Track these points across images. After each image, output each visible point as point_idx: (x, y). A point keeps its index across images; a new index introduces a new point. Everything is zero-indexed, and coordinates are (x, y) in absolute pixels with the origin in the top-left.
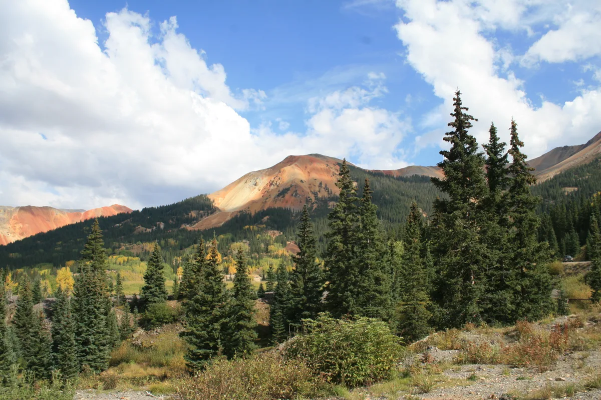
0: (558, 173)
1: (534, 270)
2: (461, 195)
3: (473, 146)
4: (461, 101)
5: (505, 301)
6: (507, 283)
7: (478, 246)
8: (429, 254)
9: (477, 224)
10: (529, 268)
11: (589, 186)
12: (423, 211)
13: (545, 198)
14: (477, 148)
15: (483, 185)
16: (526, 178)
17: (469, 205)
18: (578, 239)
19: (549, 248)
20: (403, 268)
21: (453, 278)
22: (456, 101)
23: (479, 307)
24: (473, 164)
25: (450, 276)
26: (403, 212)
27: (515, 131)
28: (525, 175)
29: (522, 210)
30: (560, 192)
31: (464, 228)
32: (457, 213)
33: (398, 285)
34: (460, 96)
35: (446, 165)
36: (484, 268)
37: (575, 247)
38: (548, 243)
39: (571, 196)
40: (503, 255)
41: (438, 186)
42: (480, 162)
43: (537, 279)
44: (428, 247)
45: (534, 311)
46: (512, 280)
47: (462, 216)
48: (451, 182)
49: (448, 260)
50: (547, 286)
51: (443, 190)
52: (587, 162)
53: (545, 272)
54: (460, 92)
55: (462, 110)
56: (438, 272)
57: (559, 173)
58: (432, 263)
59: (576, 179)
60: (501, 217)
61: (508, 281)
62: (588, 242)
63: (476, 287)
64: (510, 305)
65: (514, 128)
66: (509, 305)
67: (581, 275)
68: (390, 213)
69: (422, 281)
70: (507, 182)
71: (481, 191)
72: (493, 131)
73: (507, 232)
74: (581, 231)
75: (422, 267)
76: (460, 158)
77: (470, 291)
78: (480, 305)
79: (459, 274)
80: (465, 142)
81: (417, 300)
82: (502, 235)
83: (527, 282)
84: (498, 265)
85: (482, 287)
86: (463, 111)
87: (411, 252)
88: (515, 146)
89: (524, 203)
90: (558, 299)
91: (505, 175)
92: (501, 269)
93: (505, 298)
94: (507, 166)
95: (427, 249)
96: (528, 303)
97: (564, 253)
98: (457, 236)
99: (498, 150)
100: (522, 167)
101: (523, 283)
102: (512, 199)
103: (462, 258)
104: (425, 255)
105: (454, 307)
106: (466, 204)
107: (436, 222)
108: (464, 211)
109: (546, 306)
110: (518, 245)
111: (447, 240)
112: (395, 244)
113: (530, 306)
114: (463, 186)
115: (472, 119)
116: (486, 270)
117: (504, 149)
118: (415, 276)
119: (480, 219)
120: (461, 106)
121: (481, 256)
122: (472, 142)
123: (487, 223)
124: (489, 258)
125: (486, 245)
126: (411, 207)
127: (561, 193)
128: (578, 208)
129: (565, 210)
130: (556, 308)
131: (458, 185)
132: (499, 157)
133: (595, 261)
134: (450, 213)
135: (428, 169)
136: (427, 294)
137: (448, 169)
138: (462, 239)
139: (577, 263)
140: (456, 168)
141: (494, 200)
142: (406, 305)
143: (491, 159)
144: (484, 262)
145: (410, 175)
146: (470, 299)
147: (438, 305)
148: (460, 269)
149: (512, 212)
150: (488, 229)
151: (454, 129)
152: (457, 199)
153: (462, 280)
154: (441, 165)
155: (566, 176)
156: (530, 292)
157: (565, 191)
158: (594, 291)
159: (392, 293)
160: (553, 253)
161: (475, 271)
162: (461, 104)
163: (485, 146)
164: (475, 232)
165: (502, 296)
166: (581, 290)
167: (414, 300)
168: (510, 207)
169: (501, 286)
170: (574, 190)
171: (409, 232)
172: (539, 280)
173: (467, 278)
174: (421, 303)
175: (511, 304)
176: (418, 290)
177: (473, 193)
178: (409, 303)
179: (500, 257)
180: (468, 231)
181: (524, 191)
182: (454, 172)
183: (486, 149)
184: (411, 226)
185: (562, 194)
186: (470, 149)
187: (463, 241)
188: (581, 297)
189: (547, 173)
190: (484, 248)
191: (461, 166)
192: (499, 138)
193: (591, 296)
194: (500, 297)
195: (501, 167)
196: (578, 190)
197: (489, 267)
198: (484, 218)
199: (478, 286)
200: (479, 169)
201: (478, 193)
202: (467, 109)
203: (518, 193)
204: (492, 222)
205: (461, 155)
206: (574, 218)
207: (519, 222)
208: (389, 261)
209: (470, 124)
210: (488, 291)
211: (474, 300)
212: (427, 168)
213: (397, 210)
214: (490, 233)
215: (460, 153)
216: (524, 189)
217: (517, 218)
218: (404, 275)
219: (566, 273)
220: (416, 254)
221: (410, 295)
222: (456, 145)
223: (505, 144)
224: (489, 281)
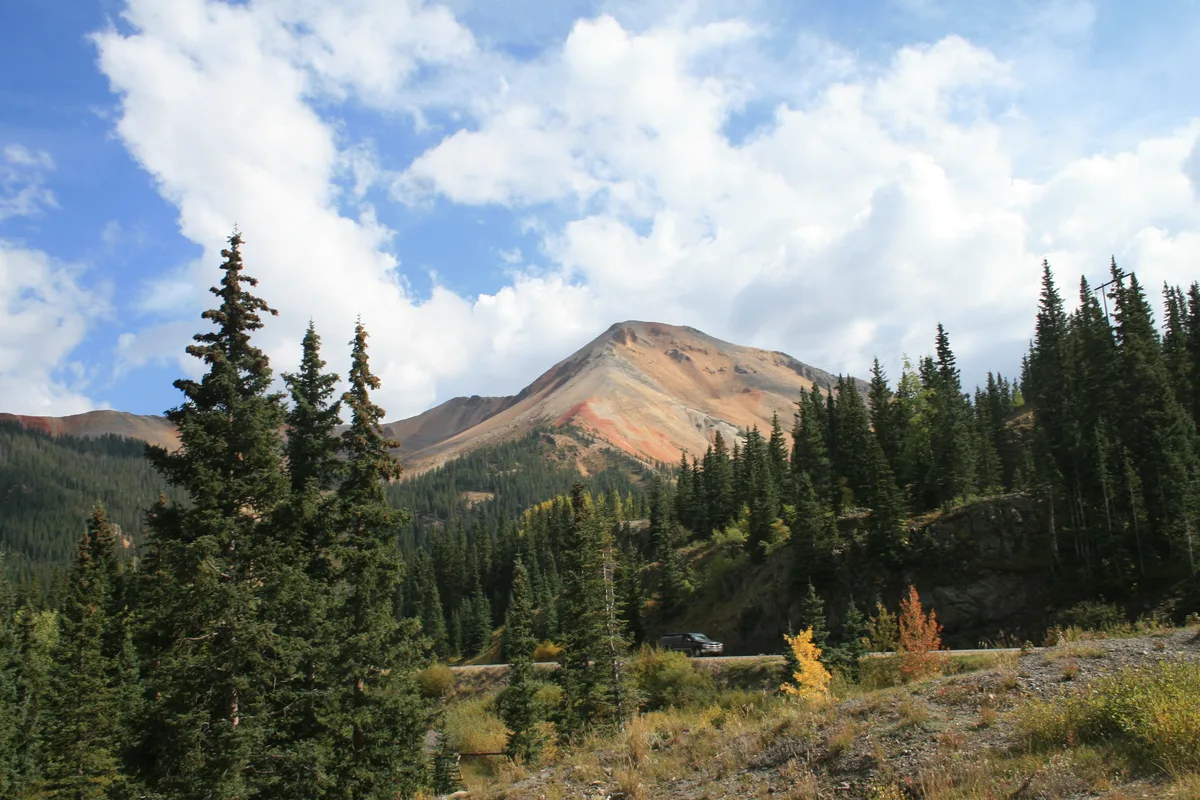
0: (455, 458)
1: (383, 687)
2: (220, 497)
3: (260, 375)
4: (239, 259)
5: (312, 765)
6: (321, 720)
7: (254, 628)
8: (129, 648)
9: (255, 570)
10: (373, 682)
11: (518, 492)
12: (124, 533)
13: (423, 512)
14: (269, 381)
15: (277, 474)
16: (380, 463)
17: (236, 521)
18: (488, 612)
19: (419, 634)
20: (52, 684)
21: (186, 710)
22: (227, 259)
23: (249, 785)
24: (257, 420)
25: (177, 705)
26: (68, 531)
27: (361, 348)
28: (377, 457)
29: (364, 540)
30: (456, 500)
31: (222, 579)
32: (206, 540)
33: (34, 732)
34: (240, 248)
35: (188, 416)
36: (266, 685)
37: (482, 632)
38: (418, 622)
39: (479, 512)
40: (315, 650)
41: (162, 470)
42: (273, 416)
43: (391, 710)
44: (128, 628)
45: (381, 787)
46: (333, 712)
47: (217, 550)
48: (197, 460)
49: (175, 663)
50: (413, 724)
51: (176, 481)
52: (517, 437)
53: (410, 692)
54: (242, 239)
55: (241, 284)
56: (150, 695)
57: (458, 456)
58: (135, 671)
59: (492, 472)
60: (314, 557)
61: (322, 716)
62: (507, 620)
63: (242, 731)
64: (324, 776)
65: (359, 340)
66: (322, 776)
67: (491, 696)
68: (30, 534)
69: (102, 718)
70: (335, 471)
71: (271, 488)
72: (310, 343)
73: (327, 592)
74: (496, 593)
75: (108, 681)
76: (226, 403)
77: (229, 744)
78: (252, 779)
79: (201, 700)
80: (240, 364)
81: (86, 772)
82: (314, 600)
83: (366, 716)
84: (301, 675)
85: (259, 733)
86: (244, 287)
87: (77, 642)
88: (358, 384)
89: (372, 524)
90: (436, 754)
91: (331, 453)
92: (307, 684)
93: (314, 759)
94: (336, 432)
95: (124, 633)
96: (367, 768)
97: (457, 644)
98: (203, 600)
99: (320, 390)
100: (372, 438)
101: (358, 720)
102: (342, 513)
103: (213, 658)
104: (116, 652)
105: (184, 788)
106: (230, 521)
107: (151, 563)
108: (224, 536)
109: (407, 774)
110: (352, 626)
111: (176, 609)
112: (36, 619)
113: (371, 775)
114: (225, 475)
115: (264, 308)
116: (269, 689)
117: (332, 390)
118: (88, 708)
119: (263, 560)
120: (240, 273)
121: (261, 652)
122: (259, 366)
123: (281, 570)
124: (279, 659)
125: (274, 625)
126: (89, 521)
127: (460, 504)
128: (491, 542)
129: (464, 545)
130: (430, 778)
131: (215, 470)
132: (321, 409)
133: (517, 663)
134: (190, 541)
135: (145, 421)
136: (114, 754)
137: (191, 427)
138: (215, 607)
139: (482, 668)
140: (212, 428)
141: (301, 513)
142: (55, 787)
143: (300, 411)
144: (266, 668)
145: (95, 433)
146: (225, 764)
147: (142, 784)
148: (204, 687)
149: (341, 544)
150: (282, 584)
151: (217, 328)
152: (208, 507)
153: (209, 716)
154: (174, 417)
155: (471, 466)
156: (373, 741)
157: (467, 501)
158: (513, 733)
159: (15, 757)
160: (428, 646)
161: (244, 691)
162: (240, 267)
163: (289, 379)
164: (248, 593)
165: (305, 754)
166: (488, 730)
167: (77, 773)
168: (338, 531)
169: (307, 728)
170: (486, 499)
171: (77, 586)
172: (395, 711)
173: (221, 710)
174: (98, 780)
175: (328, 773)
176: (92, 744)
177: (249, 493)
178: (62, 781)
179: (306, 656)
180: (231, 588)
181: (372, 495)
182: (208, 435)
183: (291, 386)
184: (82, 571)
185: (461, 506)
186: (253, 381)
187: (217, 614)
188: (487, 748)
189: (432, 455)
190: (267, 633)
191: (226, 424)
192: (324, 363)
193: (507, 745)
194: (301, 755)
195: (323, 433)
196: (495, 499)
197: (279, 679)
198: (274, 557)
199: (246, 729)
200: (269, 434)
201: (263, 495)
202: (253, 282)
203: (357, 499)
204: (291, 568)
205: (227, 396)
206: (483, 564)
207: (355, 568)
208: (12, 665)
209: (257, 319)
210: (272, 741)
211: (235, 766)
212: (144, 419)
213: (52, 526)
214: (285, 595)
215: (225, 389)
216: (372, 490)
217: (351, 560)
218: (55, 704)
219: (458, 692)
220: (93, 647)
221: (67, 759)
222: (218, 368)
223: (335, 378)
224: (275, 716)
